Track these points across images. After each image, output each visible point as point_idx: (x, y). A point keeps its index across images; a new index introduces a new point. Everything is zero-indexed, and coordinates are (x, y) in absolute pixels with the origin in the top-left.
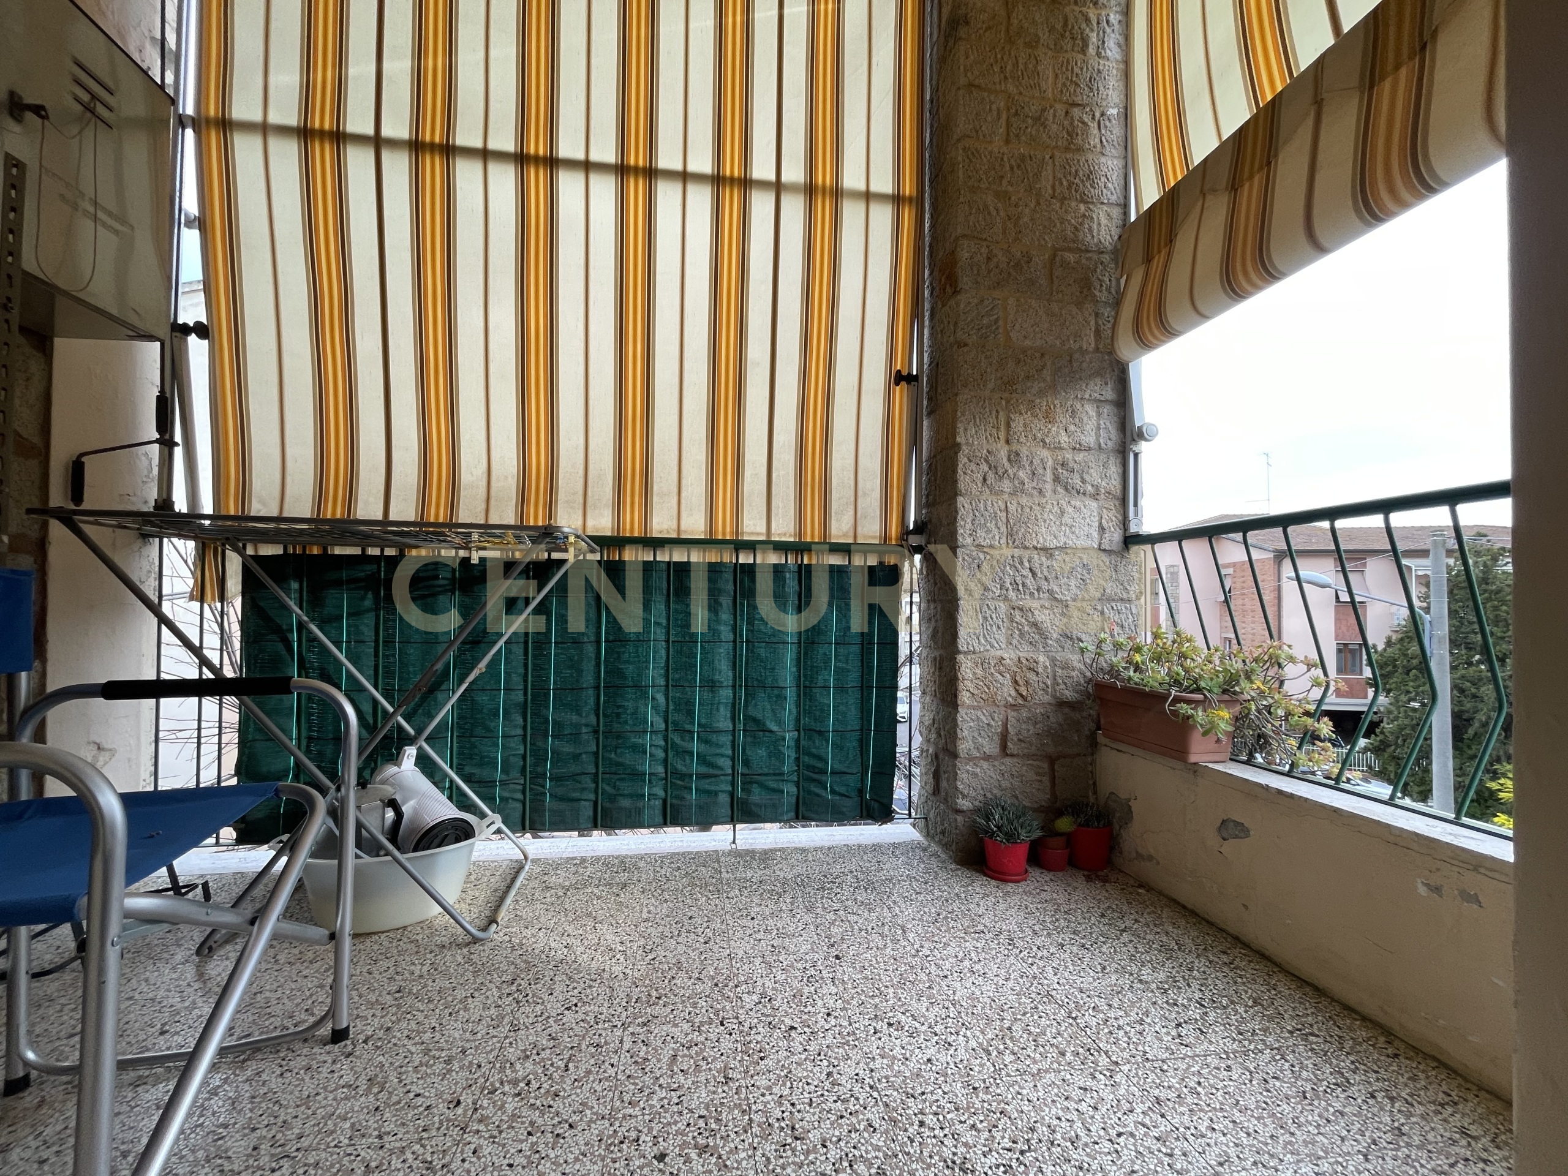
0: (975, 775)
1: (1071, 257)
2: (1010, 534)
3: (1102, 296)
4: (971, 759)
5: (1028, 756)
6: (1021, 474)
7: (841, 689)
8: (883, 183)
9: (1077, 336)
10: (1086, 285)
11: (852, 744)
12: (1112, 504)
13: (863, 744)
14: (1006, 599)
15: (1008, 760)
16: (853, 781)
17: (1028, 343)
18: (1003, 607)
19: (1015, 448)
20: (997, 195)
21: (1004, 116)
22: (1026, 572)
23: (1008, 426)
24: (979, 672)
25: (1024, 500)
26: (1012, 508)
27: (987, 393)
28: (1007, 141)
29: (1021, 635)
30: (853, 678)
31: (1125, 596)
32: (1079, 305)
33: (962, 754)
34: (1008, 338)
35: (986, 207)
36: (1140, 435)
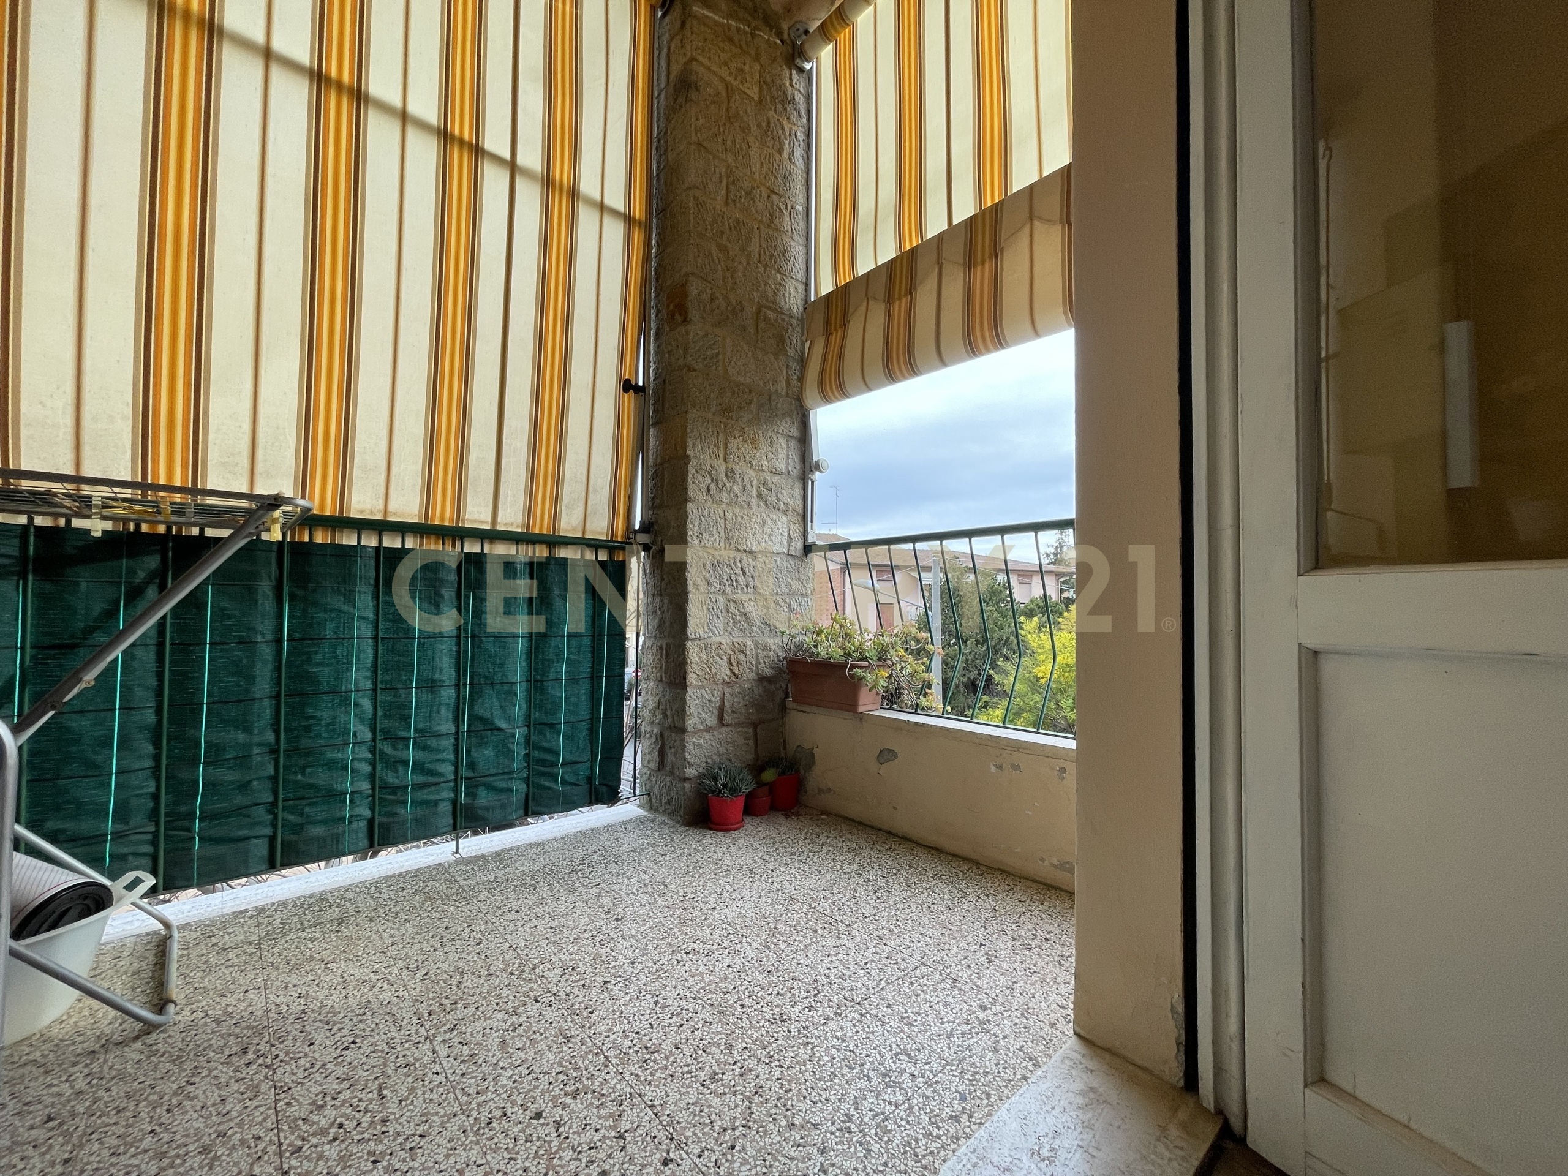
0: (700, 745)
1: (771, 315)
2: (727, 539)
3: (791, 352)
4: (696, 732)
5: (738, 725)
6: (735, 488)
7: (572, 680)
8: (617, 200)
9: (775, 381)
10: (781, 341)
11: (583, 734)
12: (797, 519)
13: (592, 732)
14: (724, 593)
15: (724, 729)
16: (583, 770)
17: (741, 379)
18: (721, 600)
19: (730, 465)
20: (719, 246)
21: (725, 181)
22: (738, 571)
23: (726, 447)
24: (704, 656)
25: (737, 511)
26: (729, 516)
27: (710, 415)
28: (727, 204)
29: (735, 623)
30: (585, 669)
31: (804, 592)
32: (776, 355)
33: (690, 728)
34: (726, 371)
35: (711, 254)
36: (817, 467)
